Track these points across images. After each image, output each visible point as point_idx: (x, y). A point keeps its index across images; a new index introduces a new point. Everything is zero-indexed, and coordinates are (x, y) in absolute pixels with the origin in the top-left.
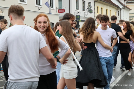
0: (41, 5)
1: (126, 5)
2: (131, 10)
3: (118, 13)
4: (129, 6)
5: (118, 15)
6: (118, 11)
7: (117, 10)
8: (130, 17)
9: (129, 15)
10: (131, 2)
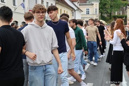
0: (16, 6)
1: (79, 7)
2: (83, 11)
3: (73, 14)
4: (81, 8)
5: (73, 16)
6: (73, 13)
7: (72, 11)
8: (82, 18)
9: (81, 16)
10: (82, 4)
